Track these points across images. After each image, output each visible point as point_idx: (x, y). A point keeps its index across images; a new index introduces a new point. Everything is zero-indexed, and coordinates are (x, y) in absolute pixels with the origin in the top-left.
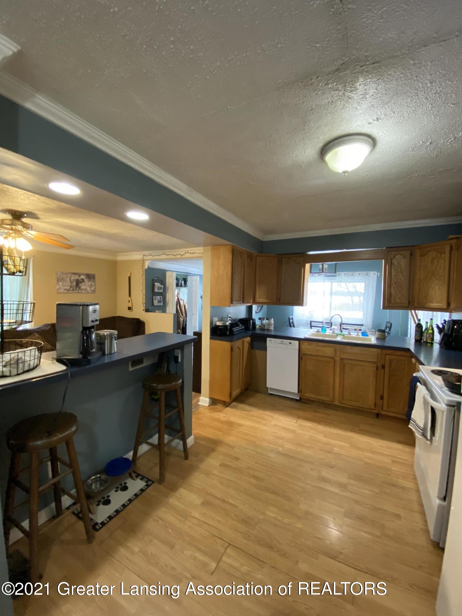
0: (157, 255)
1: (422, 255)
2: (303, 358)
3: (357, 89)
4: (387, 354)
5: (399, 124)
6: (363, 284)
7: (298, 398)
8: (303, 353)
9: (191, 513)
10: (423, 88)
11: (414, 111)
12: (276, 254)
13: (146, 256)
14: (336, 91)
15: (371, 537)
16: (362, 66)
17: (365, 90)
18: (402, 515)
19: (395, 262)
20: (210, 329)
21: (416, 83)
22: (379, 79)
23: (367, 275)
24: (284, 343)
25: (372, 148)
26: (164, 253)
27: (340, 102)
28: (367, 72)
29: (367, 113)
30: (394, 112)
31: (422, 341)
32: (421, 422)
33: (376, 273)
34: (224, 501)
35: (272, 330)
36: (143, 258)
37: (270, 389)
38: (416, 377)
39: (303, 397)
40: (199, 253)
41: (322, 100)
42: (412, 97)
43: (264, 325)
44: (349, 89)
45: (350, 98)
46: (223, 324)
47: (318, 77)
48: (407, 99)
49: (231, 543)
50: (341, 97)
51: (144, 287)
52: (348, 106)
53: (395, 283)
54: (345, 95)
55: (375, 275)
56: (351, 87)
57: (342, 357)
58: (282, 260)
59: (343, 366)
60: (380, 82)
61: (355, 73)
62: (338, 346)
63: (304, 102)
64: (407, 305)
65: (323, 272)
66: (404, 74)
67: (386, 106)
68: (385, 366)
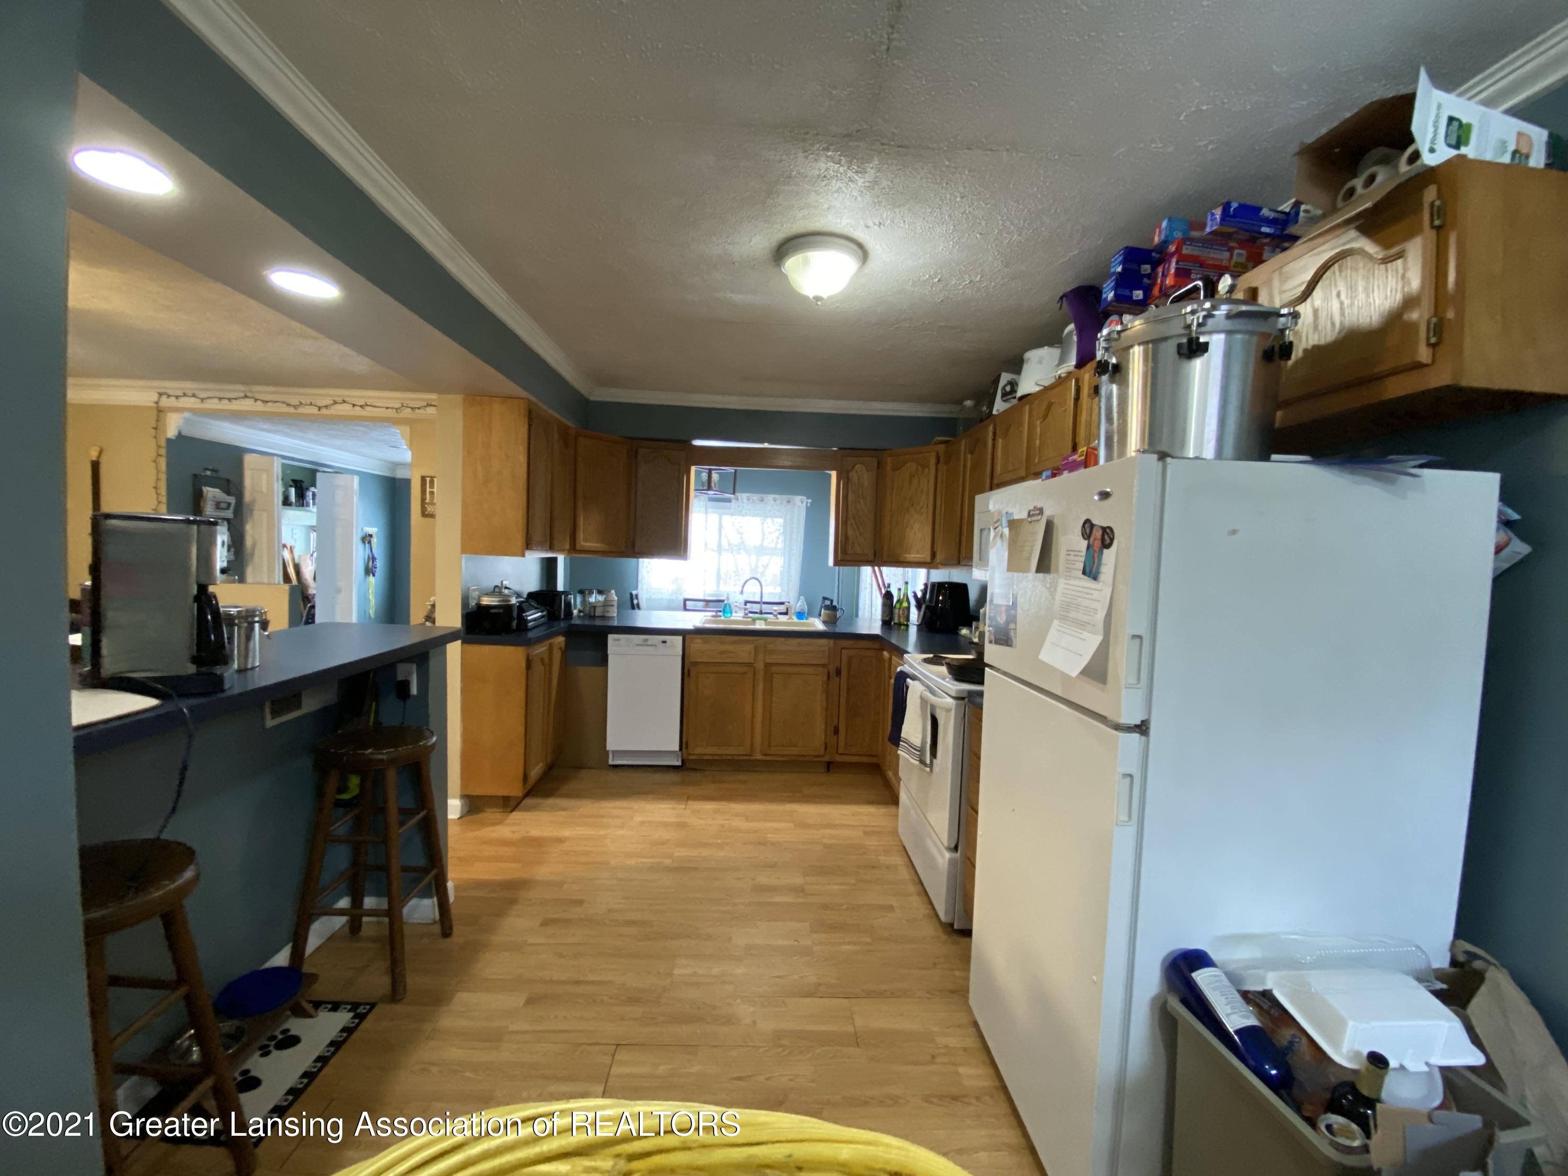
0: (220, 399)
1: (896, 468)
2: (692, 674)
3: (866, 173)
4: (844, 648)
5: (906, 240)
6: (780, 521)
7: (679, 763)
8: (691, 662)
9: (507, 1027)
10: (950, 201)
11: (930, 228)
12: (621, 437)
13: (169, 396)
14: (836, 164)
15: (856, 948)
16: (883, 144)
17: (877, 177)
18: (895, 904)
19: (854, 476)
20: (462, 615)
21: (944, 191)
22: (900, 169)
23: (789, 502)
24: (649, 643)
25: (861, 264)
26: (249, 394)
27: (837, 181)
28: (887, 154)
29: (868, 210)
30: (904, 222)
31: (892, 623)
32: (916, 738)
33: (804, 498)
34: (578, 983)
35: (614, 617)
36: (157, 403)
37: (613, 754)
38: (902, 672)
39: (691, 757)
40: (387, 408)
41: (810, 169)
42: (933, 208)
43: (595, 607)
44: (856, 167)
45: (852, 181)
46: (499, 601)
47: (817, 134)
48: (926, 209)
49: (619, 1043)
50: (839, 175)
51: (164, 499)
52: (846, 191)
53: (854, 518)
54: (846, 174)
55: (802, 502)
56: (858, 167)
57: (768, 661)
58: (637, 452)
59: (769, 677)
60: (899, 174)
61: (871, 150)
62: (761, 640)
63: (782, 161)
64: (872, 558)
65: (709, 488)
66: (933, 175)
67: (897, 210)
68: (840, 670)
